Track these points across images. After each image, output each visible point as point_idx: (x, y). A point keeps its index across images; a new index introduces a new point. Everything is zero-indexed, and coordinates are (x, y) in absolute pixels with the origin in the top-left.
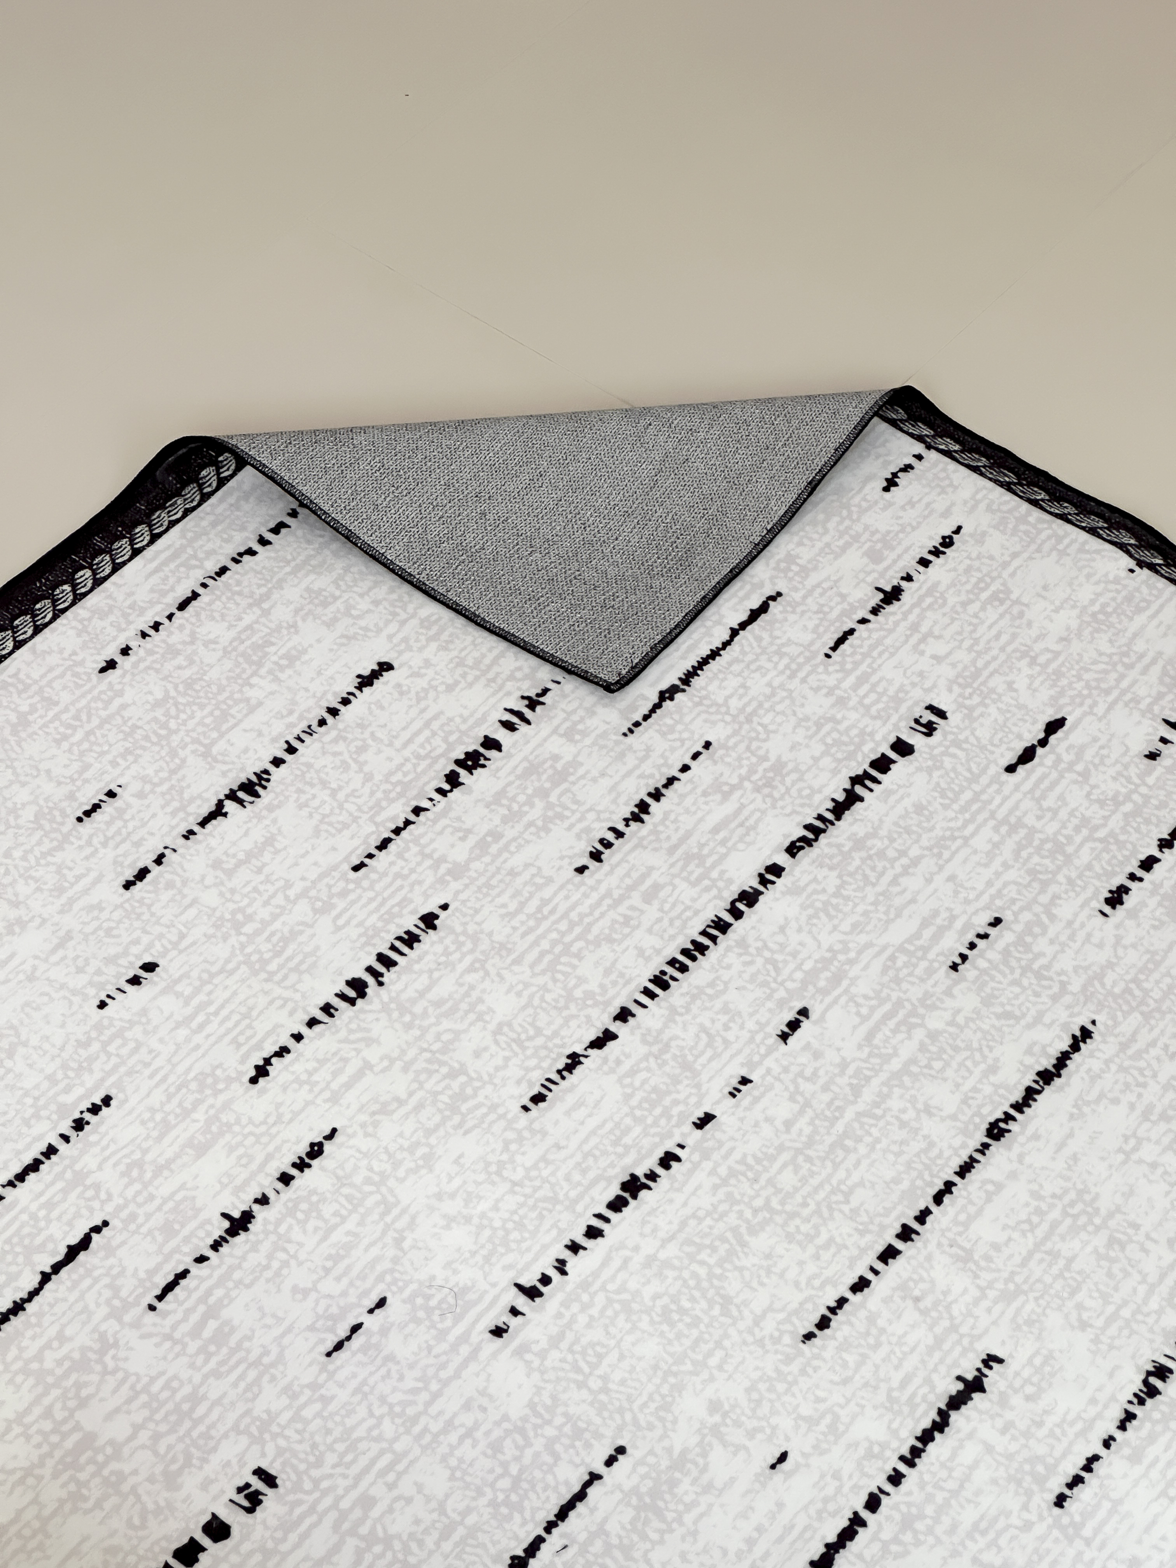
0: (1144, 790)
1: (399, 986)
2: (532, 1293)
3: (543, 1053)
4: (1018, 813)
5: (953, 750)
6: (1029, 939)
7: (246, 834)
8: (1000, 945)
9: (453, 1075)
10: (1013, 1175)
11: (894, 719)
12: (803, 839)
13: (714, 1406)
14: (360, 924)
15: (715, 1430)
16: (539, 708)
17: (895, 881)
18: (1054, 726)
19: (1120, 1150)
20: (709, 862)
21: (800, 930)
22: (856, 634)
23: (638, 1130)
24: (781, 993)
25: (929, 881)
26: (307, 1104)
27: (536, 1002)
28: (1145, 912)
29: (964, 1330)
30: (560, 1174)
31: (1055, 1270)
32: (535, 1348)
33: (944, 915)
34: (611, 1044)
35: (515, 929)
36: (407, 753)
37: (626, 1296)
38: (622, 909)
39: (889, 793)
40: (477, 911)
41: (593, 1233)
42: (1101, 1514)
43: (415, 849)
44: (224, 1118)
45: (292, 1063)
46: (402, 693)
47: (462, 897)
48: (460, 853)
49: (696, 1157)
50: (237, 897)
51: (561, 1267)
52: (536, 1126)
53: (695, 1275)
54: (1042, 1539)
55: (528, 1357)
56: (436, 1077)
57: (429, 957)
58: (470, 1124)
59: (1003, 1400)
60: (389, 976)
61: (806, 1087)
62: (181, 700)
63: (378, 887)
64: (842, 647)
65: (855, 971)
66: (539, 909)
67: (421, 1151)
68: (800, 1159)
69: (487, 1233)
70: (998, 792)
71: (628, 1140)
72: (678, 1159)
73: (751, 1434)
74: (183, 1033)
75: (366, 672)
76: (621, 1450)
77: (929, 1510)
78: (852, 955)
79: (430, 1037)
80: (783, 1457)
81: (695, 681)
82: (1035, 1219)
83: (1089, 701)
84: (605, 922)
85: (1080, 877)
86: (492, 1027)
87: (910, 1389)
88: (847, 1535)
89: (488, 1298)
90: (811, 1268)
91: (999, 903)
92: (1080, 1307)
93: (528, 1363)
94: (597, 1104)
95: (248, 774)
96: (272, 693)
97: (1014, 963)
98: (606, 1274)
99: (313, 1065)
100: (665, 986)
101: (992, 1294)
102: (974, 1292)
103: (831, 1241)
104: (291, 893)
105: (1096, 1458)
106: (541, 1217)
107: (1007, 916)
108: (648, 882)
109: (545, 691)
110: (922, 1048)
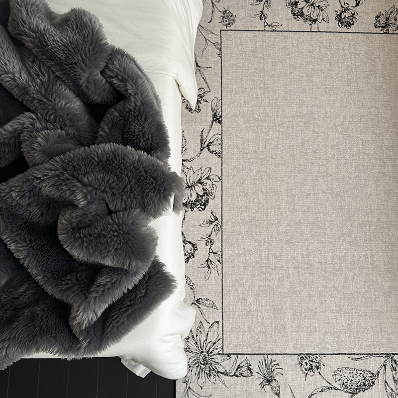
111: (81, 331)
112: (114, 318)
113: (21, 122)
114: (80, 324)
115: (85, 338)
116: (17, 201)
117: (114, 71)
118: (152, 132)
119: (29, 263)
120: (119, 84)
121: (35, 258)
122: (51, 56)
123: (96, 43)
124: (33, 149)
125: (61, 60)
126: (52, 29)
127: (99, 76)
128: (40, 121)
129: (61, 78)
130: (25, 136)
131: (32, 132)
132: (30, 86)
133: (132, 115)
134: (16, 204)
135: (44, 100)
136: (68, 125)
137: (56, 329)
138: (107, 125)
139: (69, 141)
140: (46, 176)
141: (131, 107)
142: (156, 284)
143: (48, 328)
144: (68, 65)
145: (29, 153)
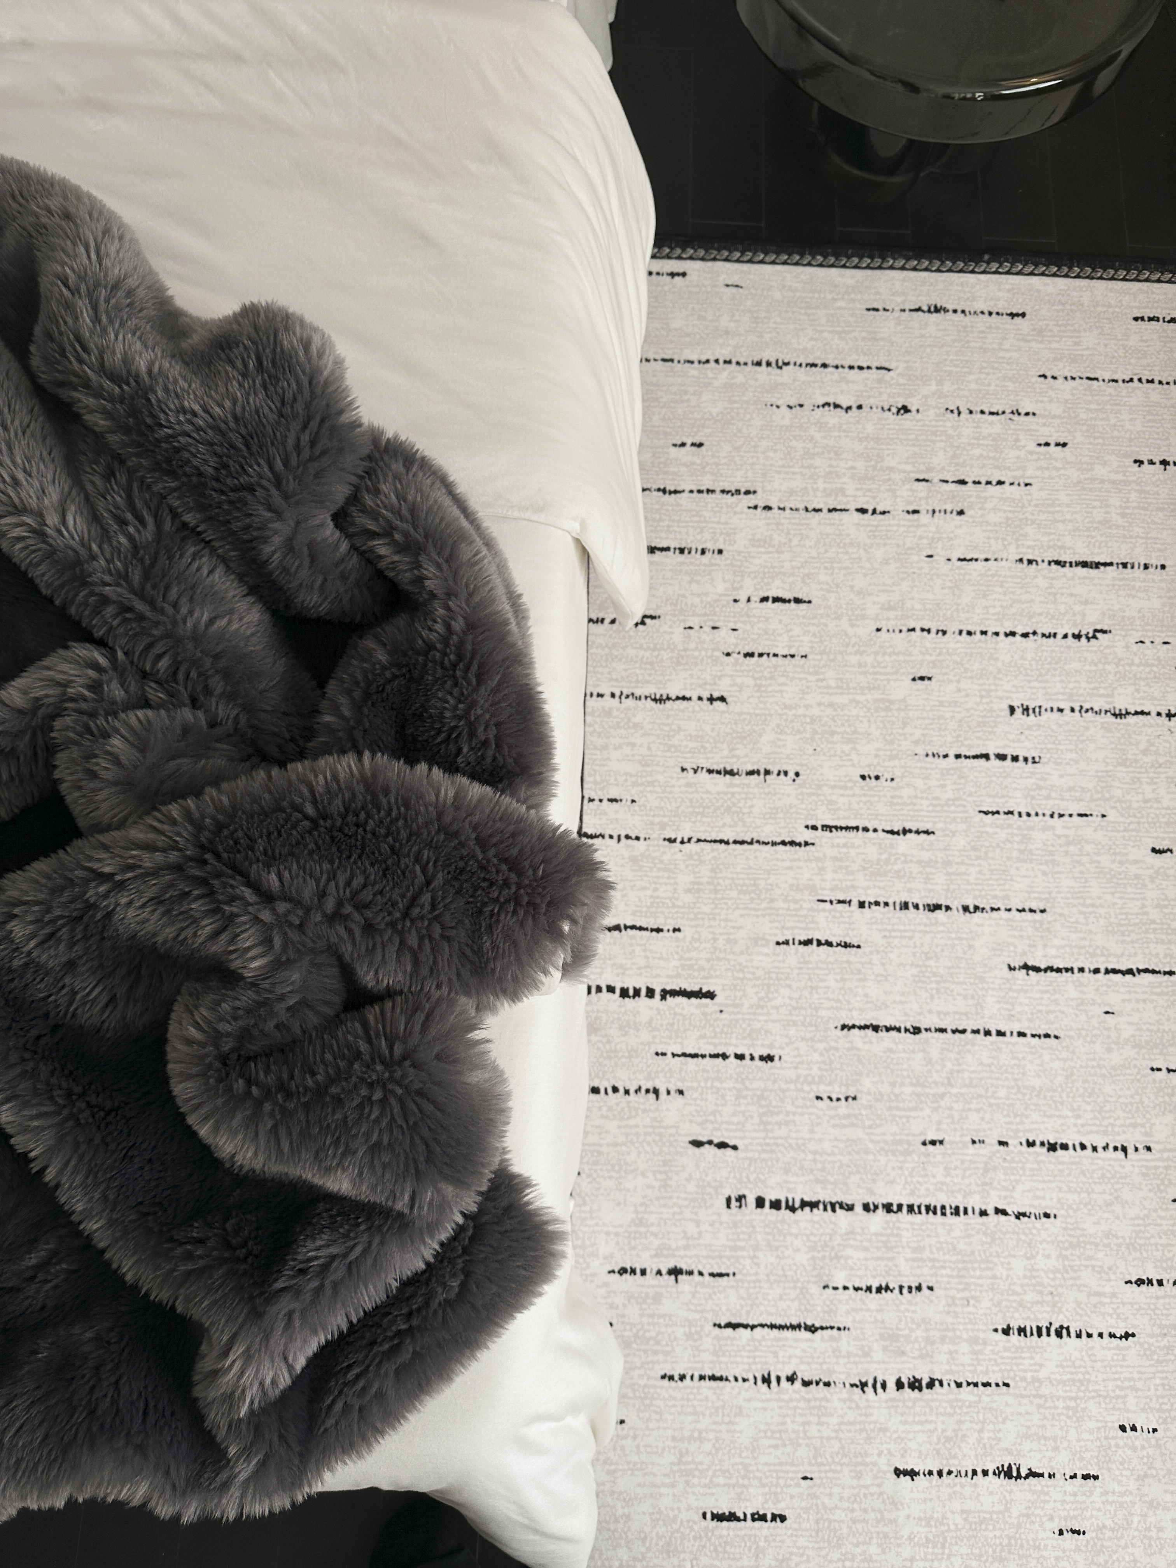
0: (703, 1084)
1: (1045, 1315)
2: (1124, 1149)
3: (1027, 1231)
4: (756, 1127)
5: (745, 1180)
6: (817, 1079)
7: (1031, 1451)
8: (829, 1088)
9: (1065, 1258)
10: (930, 1012)
11: (747, 1218)
12: (841, 1207)
13: (1109, 1050)
14: (1032, 1358)
15: (1117, 1043)
16: (863, 1380)
17: (833, 1154)
18: (697, 1144)
19: (886, 980)
20: (884, 1239)
21: (888, 1175)
22: (711, 1271)
23: (1028, 1166)
24: (923, 1159)
25: (821, 1140)
26: (1124, 1304)
27: (1006, 1253)
28: (767, 1042)
29: (1008, 986)
30: (1070, 1178)
31: (957, 971)
32: (1143, 1130)
33: (832, 1122)
34: (1000, 1207)
35: (981, 1292)
36: (933, 1418)
37: (1097, 1114)
38: (936, 1256)
39: (789, 1190)
40: (986, 1315)
41: (1083, 1147)
42: (1036, 895)
43: (979, 1368)
44: (1158, 1331)
45: (1113, 1327)
46: (906, 1451)
47: (984, 1328)
48: (964, 1347)
49: (1021, 1134)
50: (1062, 1424)
51: (1105, 1148)
52: (1059, 1206)
53: (1068, 1097)
54: (1062, 908)
55: (1148, 1130)
56: (1072, 1263)
57: (1024, 1315)
58: (1079, 1232)
59: (1024, 954)
60: (1044, 1324)
61: (957, 1116)
62: (990, 1550)
63: (1008, 1368)
64: (723, 1271)
65: (889, 1138)
66: (964, 1290)
67: (1105, 1241)
68: (989, 1094)
69: (1116, 1186)
70: (751, 1144)
71: (1035, 1166)
72: (1028, 1141)
73: (1108, 1029)
74: (1139, 1385)
75: (908, 1478)
76: (1152, 1069)
77: (1083, 951)
78: (882, 1144)
79: (1057, 1282)
80: (1107, 1013)
81: (795, 1322)
82: (942, 990)
83: (672, 1139)
84: (947, 1257)
85: (769, 1079)
86: (1032, 1261)
87: (1046, 988)
88: (1115, 971)
89: (1140, 1164)
90: (1030, 1057)
91: (808, 1104)
92: (964, 953)
93: (1151, 1128)
94: (1029, 1191)
95: (1003, 1481)
96: (953, 1512)
97: (833, 1077)
98: (1094, 1128)
99: (1108, 1318)
100: (957, 1208)
101: (986, 986)
102: (990, 992)
103: (1014, 1058)
104: (1042, 1402)
105: (1018, 910)
106: (1094, 1171)
107: (813, 1095)
108: (914, 1255)
109: (852, 1385)
110: (902, 1084)
111: (234, 1425)
112: (350, 1376)
113: (60, 677)
114: (231, 1399)
115: (246, 1452)
116: (29, 953)
117: (379, 514)
118: (502, 718)
119: (61, 1172)
120: (396, 558)
121: (81, 1158)
122: (169, 461)
123: (322, 421)
124: (93, 775)
125: (200, 474)
126: (175, 370)
127: (329, 532)
128: (122, 675)
129: (199, 533)
130: (67, 729)
131: (93, 715)
132: (94, 558)
133: (434, 662)
134: (26, 965)
135: (140, 606)
136: (218, 691)
137: (145, 1413)
138: (349, 693)
139: (218, 745)
140: (131, 868)
141: (433, 637)
142: (500, 1257)
143: (118, 1411)
144: (222, 492)
145: (80, 788)
